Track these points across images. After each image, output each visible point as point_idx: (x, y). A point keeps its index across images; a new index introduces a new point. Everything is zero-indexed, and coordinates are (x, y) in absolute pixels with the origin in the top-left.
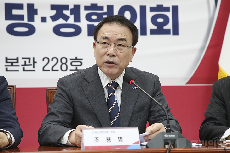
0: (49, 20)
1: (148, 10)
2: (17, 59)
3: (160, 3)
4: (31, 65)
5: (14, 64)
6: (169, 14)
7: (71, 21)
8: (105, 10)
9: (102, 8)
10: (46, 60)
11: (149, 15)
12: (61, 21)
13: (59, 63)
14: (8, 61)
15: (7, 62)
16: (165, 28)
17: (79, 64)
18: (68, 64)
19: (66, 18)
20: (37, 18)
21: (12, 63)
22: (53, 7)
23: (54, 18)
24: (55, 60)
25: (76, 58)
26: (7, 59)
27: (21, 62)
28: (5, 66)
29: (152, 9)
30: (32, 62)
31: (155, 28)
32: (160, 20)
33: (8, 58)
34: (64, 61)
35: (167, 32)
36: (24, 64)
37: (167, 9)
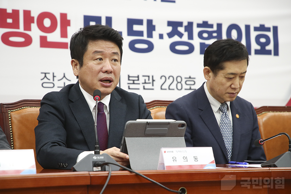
0: (166, 36)
1: (252, 29)
2: (138, 77)
3: (262, 23)
4: (150, 83)
5: (135, 82)
6: (270, 34)
7: (185, 38)
8: (215, 28)
9: (211, 26)
10: (163, 78)
11: (254, 34)
12: (176, 38)
13: (175, 82)
14: (130, 78)
15: (129, 80)
16: (268, 48)
17: (193, 83)
18: (183, 82)
19: (181, 35)
20: (155, 34)
21: (134, 81)
22: (170, 23)
23: (170, 35)
24: (171, 79)
25: (190, 78)
26: (129, 77)
27: (142, 80)
28: (128, 84)
29: (256, 29)
30: (151, 81)
31: (258, 47)
32: (263, 40)
33: (130, 75)
34: (179, 79)
35: (269, 53)
36: (144, 82)
37: (268, 29)
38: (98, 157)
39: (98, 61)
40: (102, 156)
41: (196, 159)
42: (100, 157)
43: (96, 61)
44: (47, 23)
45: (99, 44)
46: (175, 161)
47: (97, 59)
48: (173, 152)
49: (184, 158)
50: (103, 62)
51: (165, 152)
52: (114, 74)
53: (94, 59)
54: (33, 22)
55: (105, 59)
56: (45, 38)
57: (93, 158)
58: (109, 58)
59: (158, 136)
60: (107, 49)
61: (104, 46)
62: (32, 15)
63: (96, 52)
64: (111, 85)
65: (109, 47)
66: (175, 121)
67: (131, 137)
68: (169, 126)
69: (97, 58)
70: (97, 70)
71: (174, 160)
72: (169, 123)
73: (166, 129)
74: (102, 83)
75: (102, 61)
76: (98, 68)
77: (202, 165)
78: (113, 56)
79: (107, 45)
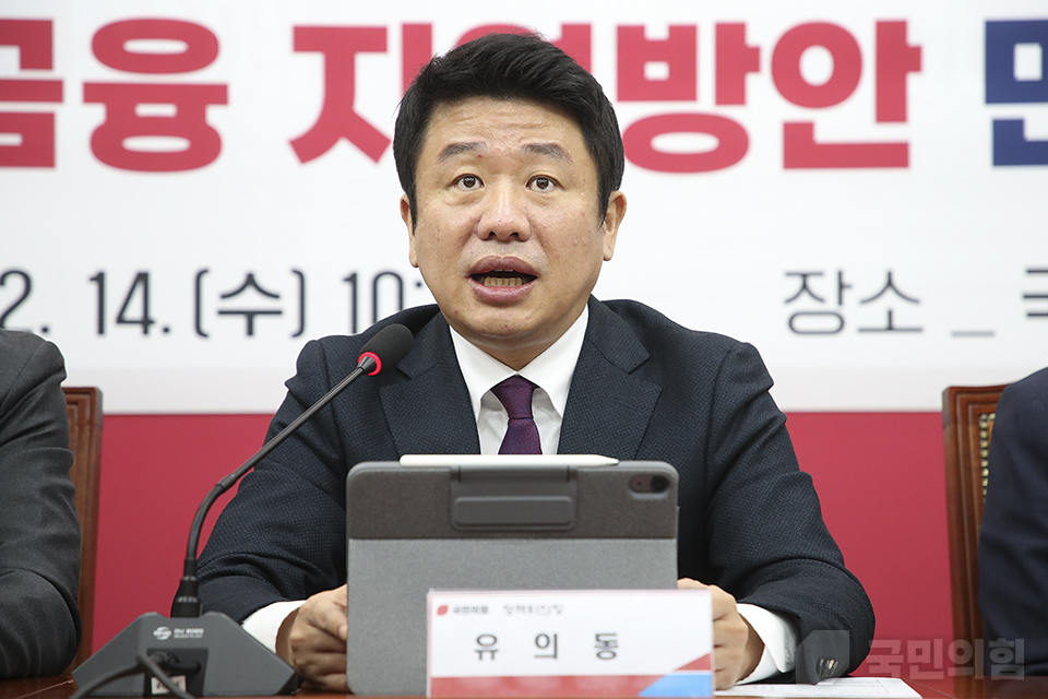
38: (177, 631)
39: (461, 190)
40: (199, 628)
41: (606, 646)
42: (188, 631)
43: (453, 189)
44: (817, 65)
45: (466, 116)
46: (487, 656)
47: (455, 182)
48: (485, 610)
49: (543, 641)
50: (483, 194)
51: (443, 610)
52: (542, 245)
53: (447, 181)
54: (756, 68)
55: (496, 179)
56: (808, 128)
57: (155, 633)
58: (515, 173)
59: (531, 532)
60: (502, 133)
61: (487, 123)
62: (752, 39)
63: (452, 149)
64: (528, 293)
65: (511, 126)
66: (615, 461)
67: (381, 538)
68: (572, 485)
69: (456, 175)
70: (452, 229)
71: (481, 652)
72: (570, 474)
73: (565, 503)
74: (479, 287)
75: (482, 189)
76: (457, 219)
77: (632, 679)
78: (533, 162)
79: (503, 114)
